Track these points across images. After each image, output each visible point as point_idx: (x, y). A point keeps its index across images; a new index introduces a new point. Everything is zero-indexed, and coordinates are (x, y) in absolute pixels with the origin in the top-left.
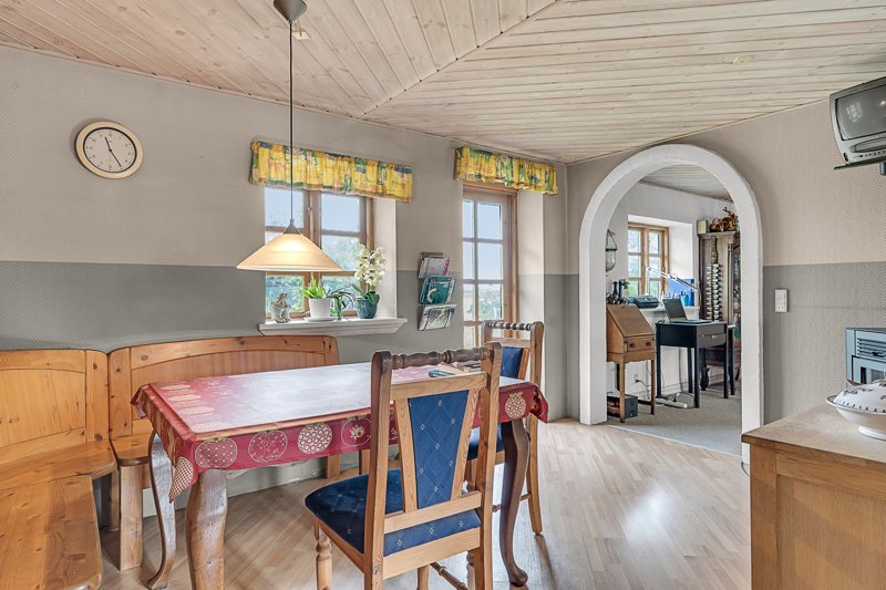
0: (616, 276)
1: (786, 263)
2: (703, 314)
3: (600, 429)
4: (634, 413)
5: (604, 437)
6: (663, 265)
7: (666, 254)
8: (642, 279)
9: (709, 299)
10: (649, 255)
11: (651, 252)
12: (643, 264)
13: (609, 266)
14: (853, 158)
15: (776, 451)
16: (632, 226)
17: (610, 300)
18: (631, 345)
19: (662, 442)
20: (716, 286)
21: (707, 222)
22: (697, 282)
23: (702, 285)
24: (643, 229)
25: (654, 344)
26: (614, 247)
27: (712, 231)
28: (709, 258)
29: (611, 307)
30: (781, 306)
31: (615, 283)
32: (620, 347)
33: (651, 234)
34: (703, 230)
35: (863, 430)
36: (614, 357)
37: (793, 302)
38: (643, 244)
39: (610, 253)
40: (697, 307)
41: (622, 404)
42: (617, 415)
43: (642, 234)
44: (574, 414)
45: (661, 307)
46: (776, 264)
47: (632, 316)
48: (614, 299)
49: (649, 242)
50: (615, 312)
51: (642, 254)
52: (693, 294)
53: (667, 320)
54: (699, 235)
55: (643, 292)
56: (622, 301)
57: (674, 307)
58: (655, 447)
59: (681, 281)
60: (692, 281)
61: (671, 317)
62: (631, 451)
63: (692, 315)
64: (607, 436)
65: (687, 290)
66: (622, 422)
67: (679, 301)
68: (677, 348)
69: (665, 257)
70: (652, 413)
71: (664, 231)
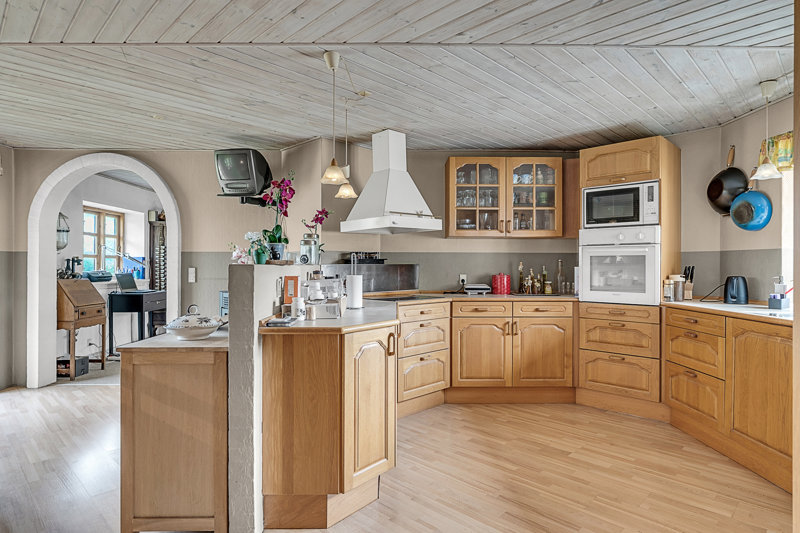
0: (68, 253)
1: (195, 250)
2: (152, 285)
3: (48, 391)
4: (85, 371)
5: (52, 395)
6: (119, 245)
7: (121, 235)
8: (98, 256)
9: (157, 273)
10: (105, 236)
11: (107, 233)
12: (99, 244)
13: (61, 245)
14: (227, 191)
15: (132, 352)
16: (87, 209)
17: (61, 275)
18: (82, 314)
19: (107, 388)
20: (162, 263)
21: (157, 212)
22: (148, 259)
23: (152, 262)
24: (99, 213)
25: (107, 311)
26: (66, 229)
27: (160, 220)
28: (157, 241)
29: (61, 281)
30: (192, 279)
31: (68, 260)
32: (70, 314)
33: (107, 218)
34: (153, 219)
35: (179, 338)
36: (64, 325)
37: (199, 276)
38: (99, 226)
39: (62, 233)
40: (147, 280)
41: (72, 365)
42: (67, 375)
43: (99, 218)
44: (20, 381)
45: (114, 280)
46: (189, 251)
47: (84, 289)
48: (67, 273)
49: (104, 225)
50: (67, 285)
51: (98, 235)
52: (144, 269)
53: (119, 291)
54: (150, 223)
55: (99, 267)
56: (74, 276)
57: (126, 280)
58: (101, 393)
59: (133, 259)
60: (144, 259)
61: (122, 288)
62: (77, 399)
63: (142, 286)
64: (55, 394)
65: (139, 266)
66: (72, 380)
67: (131, 275)
68: (130, 314)
69: (120, 238)
70: (103, 368)
71: (120, 217)
